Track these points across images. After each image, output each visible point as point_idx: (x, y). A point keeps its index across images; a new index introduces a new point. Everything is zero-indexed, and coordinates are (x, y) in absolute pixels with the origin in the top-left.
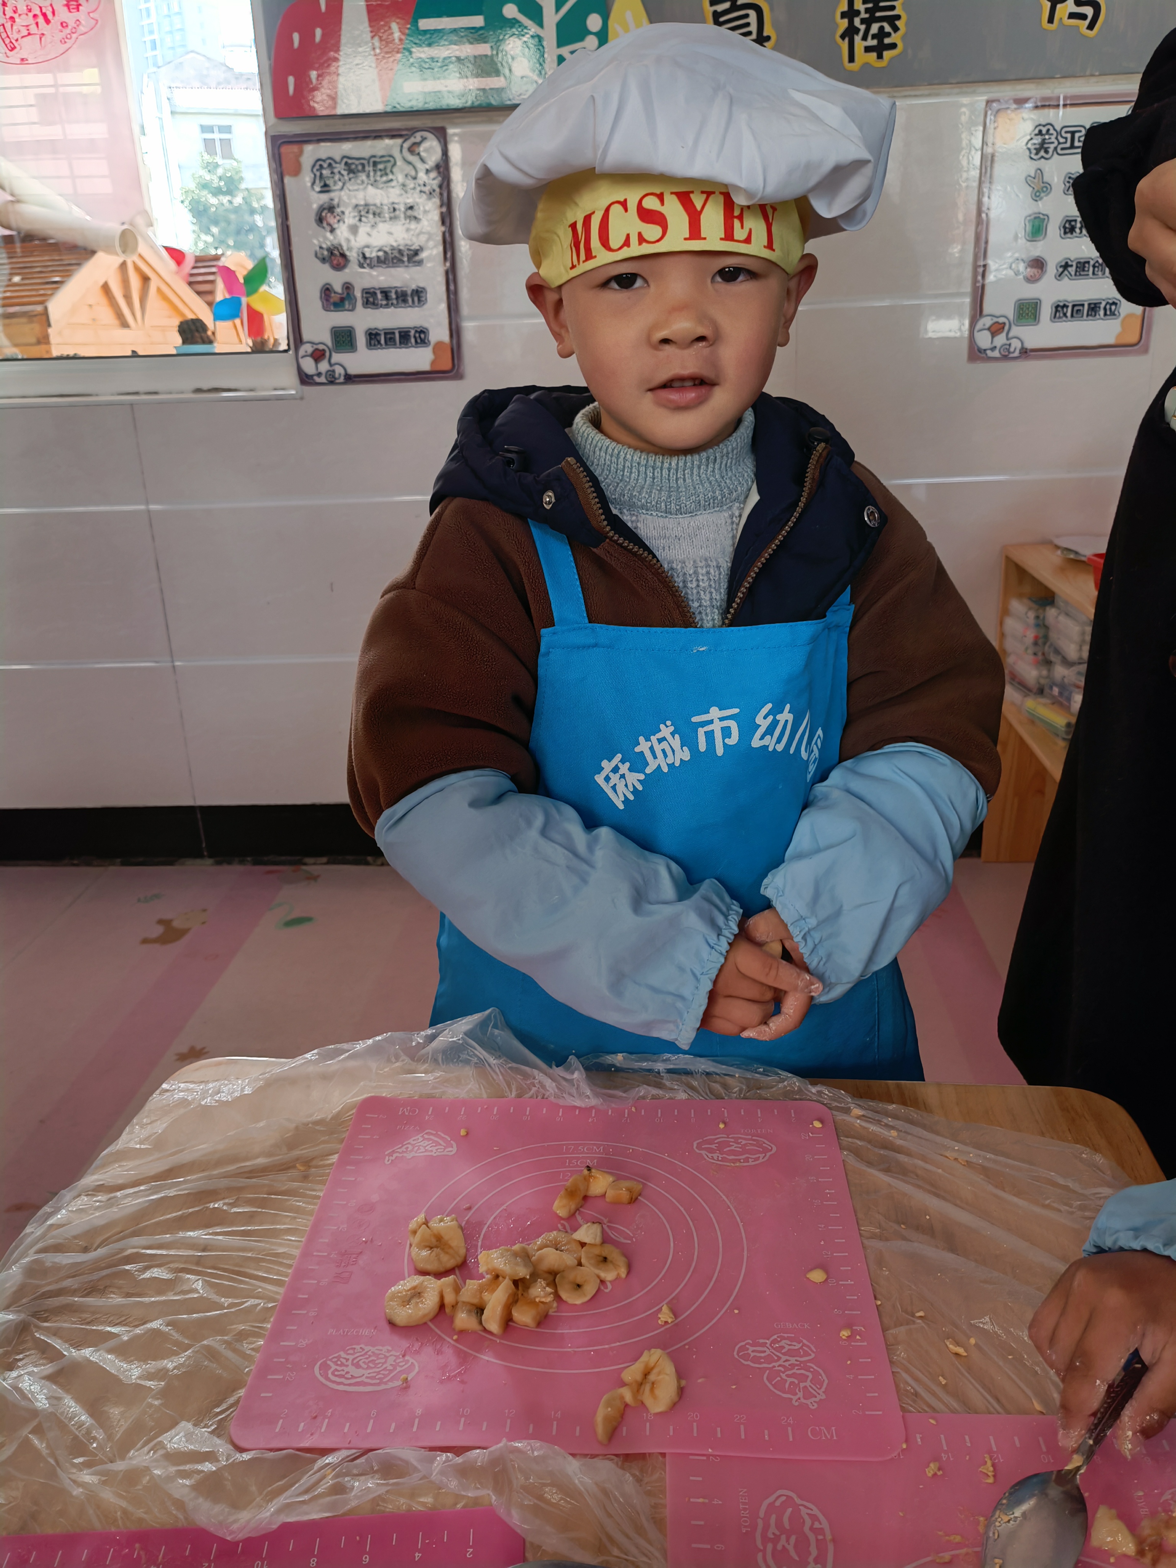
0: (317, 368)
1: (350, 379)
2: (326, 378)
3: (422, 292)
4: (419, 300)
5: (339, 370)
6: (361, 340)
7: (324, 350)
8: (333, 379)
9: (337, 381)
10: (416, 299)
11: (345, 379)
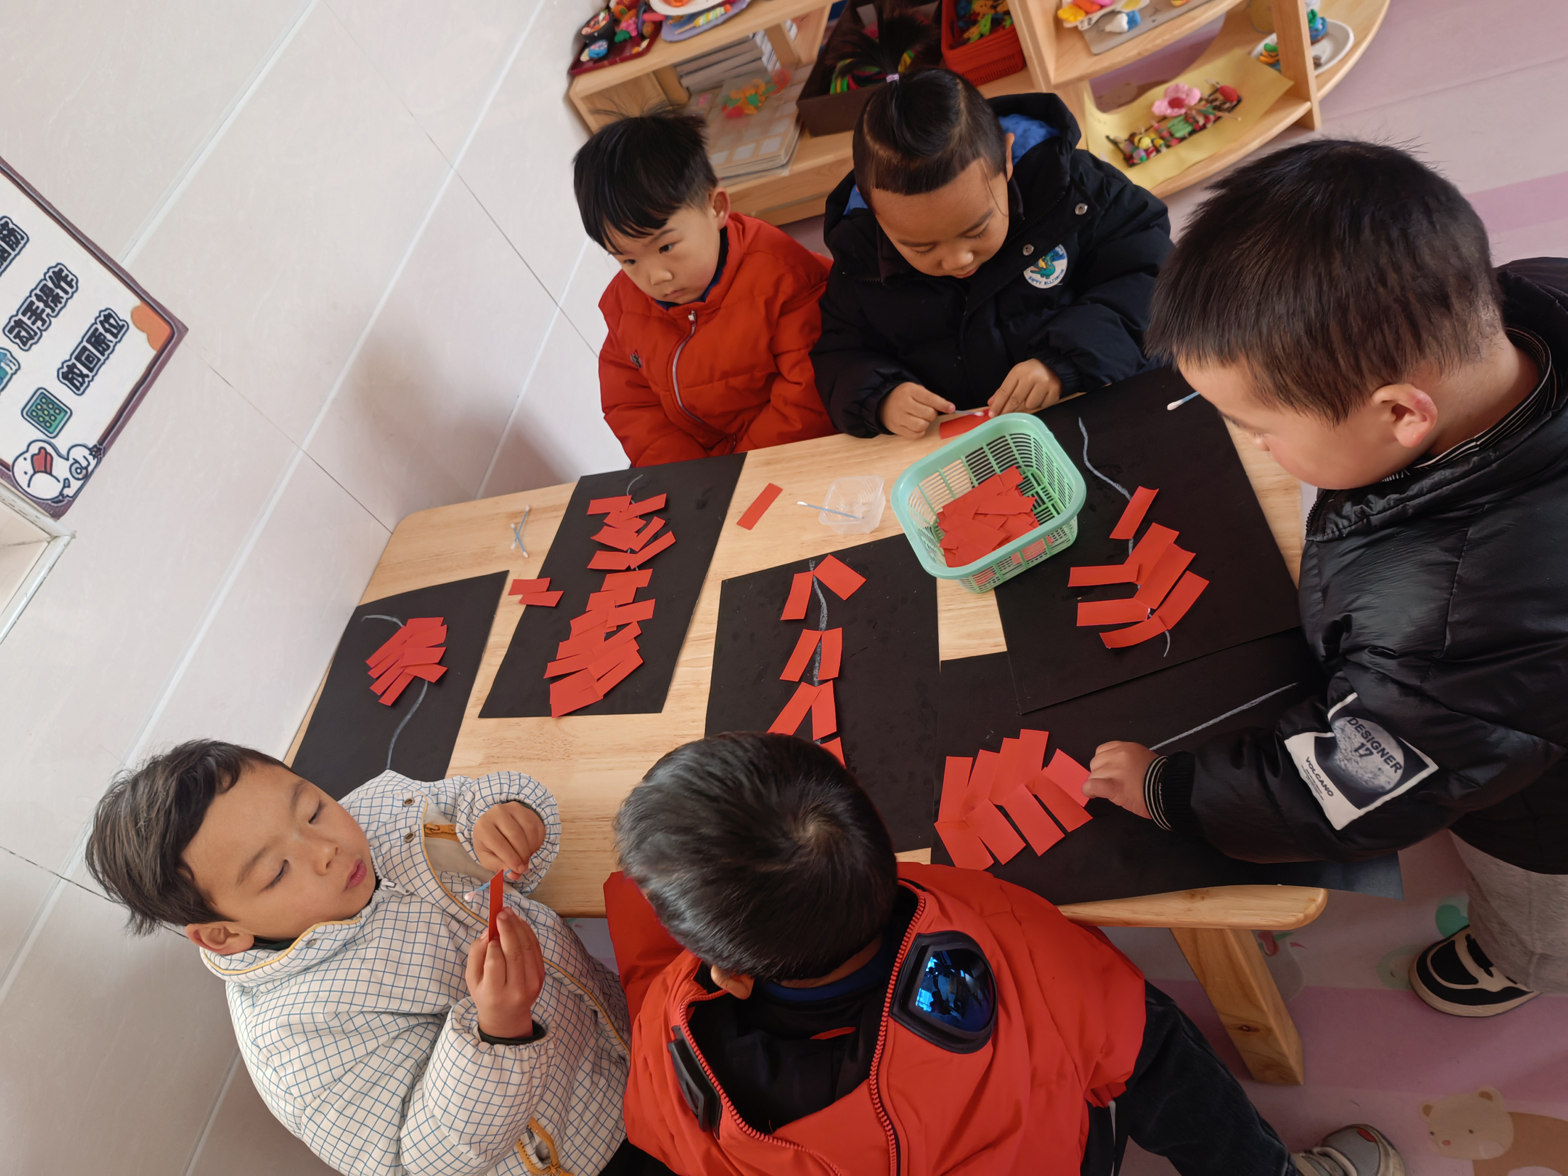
0: (59, 481)
1: (98, 451)
2: (78, 479)
3: (61, 270)
4: (70, 284)
5: (79, 454)
6: (62, 393)
7: (41, 448)
8: (84, 472)
9: (90, 469)
10: (63, 284)
11: (94, 457)
